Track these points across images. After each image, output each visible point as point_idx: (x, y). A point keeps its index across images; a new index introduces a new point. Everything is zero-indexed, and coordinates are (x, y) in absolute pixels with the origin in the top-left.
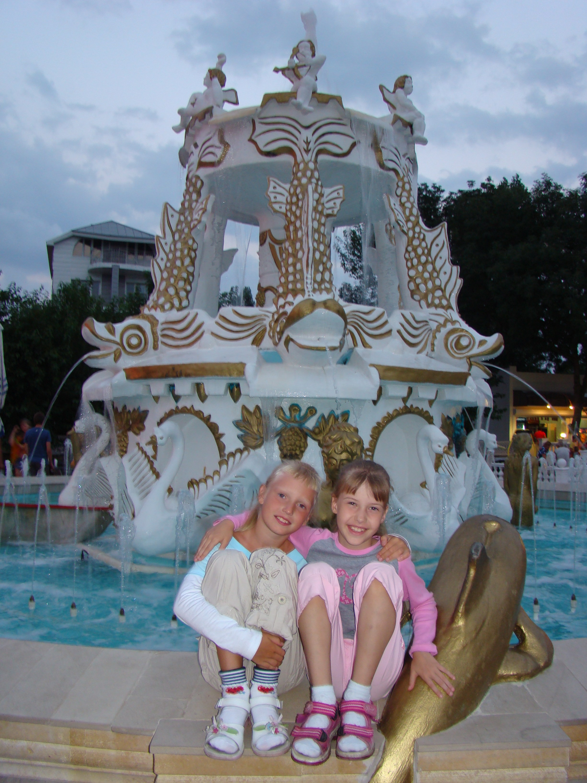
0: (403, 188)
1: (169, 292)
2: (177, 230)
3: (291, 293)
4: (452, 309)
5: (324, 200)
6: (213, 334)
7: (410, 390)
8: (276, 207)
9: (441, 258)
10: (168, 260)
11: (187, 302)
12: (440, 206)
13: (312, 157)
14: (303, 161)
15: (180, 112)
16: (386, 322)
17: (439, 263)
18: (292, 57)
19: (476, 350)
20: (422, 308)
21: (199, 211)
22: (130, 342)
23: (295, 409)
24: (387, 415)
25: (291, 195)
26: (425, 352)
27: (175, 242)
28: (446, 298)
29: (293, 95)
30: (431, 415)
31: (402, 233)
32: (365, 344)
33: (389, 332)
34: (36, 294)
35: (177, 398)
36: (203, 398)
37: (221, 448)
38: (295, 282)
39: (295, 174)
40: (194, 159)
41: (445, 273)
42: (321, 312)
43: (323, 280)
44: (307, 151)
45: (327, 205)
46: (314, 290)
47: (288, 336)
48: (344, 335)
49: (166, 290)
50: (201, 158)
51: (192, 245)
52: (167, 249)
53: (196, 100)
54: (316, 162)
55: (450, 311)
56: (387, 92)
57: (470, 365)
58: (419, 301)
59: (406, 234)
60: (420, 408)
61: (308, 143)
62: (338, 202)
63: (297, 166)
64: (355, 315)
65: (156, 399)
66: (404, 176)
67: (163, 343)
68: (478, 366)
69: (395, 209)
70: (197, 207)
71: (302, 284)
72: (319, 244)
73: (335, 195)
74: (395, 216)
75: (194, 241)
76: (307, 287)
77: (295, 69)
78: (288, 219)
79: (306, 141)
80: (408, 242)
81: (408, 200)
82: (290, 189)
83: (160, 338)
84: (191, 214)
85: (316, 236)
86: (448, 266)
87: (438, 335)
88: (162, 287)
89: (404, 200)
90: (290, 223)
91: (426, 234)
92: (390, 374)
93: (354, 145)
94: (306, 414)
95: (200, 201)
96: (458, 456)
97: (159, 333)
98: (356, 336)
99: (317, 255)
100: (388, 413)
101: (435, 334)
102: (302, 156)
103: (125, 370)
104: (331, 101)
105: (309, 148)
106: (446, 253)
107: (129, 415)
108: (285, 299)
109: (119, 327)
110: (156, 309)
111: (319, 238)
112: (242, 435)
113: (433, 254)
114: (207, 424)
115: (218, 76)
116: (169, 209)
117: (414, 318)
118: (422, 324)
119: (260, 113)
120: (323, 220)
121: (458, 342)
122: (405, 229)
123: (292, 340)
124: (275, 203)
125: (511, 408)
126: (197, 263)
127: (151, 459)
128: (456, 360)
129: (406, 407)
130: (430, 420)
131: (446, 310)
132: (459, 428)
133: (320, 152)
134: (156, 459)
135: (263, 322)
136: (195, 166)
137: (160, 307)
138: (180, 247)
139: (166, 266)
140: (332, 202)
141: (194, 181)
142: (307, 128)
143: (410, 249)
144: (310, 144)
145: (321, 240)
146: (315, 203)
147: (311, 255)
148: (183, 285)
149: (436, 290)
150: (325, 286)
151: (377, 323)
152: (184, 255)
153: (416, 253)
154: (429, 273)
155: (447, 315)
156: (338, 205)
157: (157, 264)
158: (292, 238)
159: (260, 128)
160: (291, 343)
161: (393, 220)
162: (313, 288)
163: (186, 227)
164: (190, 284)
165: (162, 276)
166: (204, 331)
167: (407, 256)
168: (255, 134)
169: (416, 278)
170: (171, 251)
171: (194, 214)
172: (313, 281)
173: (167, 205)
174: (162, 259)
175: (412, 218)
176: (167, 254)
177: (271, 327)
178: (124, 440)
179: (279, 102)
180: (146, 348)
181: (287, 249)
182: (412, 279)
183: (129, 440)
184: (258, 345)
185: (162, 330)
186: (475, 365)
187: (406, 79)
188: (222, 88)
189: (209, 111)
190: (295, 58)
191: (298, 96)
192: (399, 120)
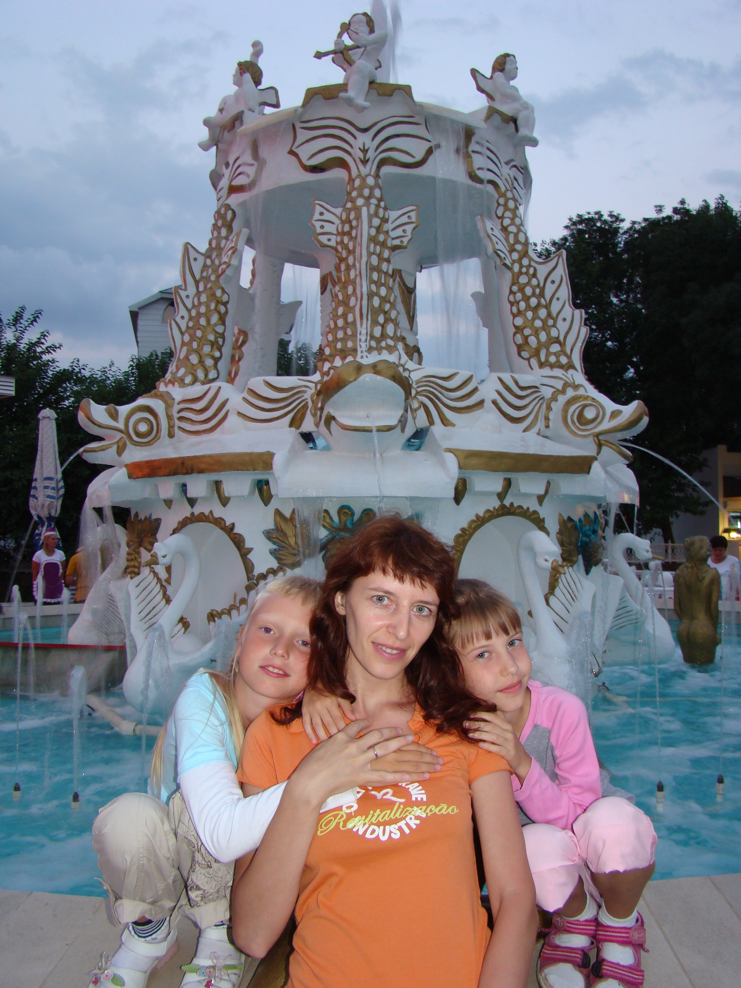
0: (505, 205)
1: (191, 361)
2: (202, 278)
3: (338, 355)
4: (575, 368)
5: (388, 226)
6: (239, 413)
7: (508, 483)
8: (323, 239)
9: (558, 299)
10: (191, 318)
11: (216, 372)
12: (620, 240)
13: (371, 170)
14: (359, 176)
15: (207, 122)
16: (475, 390)
17: (555, 308)
18: (340, 35)
19: (606, 425)
20: (532, 369)
21: (228, 251)
22: (137, 430)
23: (345, 513)
24: (475, 518)
25: (343, 222)
26: (535, 430)
27: (198, 294)
28: (566, 354)
29: (343, 87)
30: (541, 517)
31: (504, 268)
32: (445, 422)
33: (481, 403)
34: (104, 372)
35: (192, 502)
36: (224, 501)
37: (249, 567)
38: (344, 340)
39: (349, 193)
40: (224, 183)
41: (564, 320)
42: (368, 377)
43: (384, 335)
44: (365, 162)
45: (393, 234)
46: (370, 349)
47: (329, 412)
48: (406, 411)
49: (187, 358)
50: (231, 181)
51: (221, 296)
52: (189, 305)
53: (225, 104)
54: (377, 176)
55: (571, 371)
56: (483, 77)
57: (600, 446)
58: (528, 360)
59: (510, 269)
60: (525, 508)
62: (409, 228)
63: (351, 182)
64: (429, 381)
65: (168, 503)
66: (507, 190)
67: (180, 428)
68: (610, 445)
69: (493, 234)
70: (227, 246)
71: (355, 342)
72: (378, 288)
73: (404, 219)
74: (493, 244)
75: (224, 292)
76: (360, 346)
77: (345, 52)
78: (339, 255)
79: (362, 148)
80: (513, 279)
81: (512, 223)
82: (341, 214)
83: (177, 423)
84: (219, 256)
85: (375, 276)
86: (568, 310)
87: (553, 405)
88: (182, 356)
89: (507, 222)
90: (342, 260)
91: (538, 267)
92: (474, 461)
93: (430, 152)
94: (361, 519)
95: (230, 238)
96: (587, 572)
97: (176, 416)
98: (431, 410)
99: (376, 302)
100: (477, 516)
101: (550, 403)
102: (358, 168)
103: (127, 466)
104: (395, 92)
105: (367, 158)
106: (565, 292)
107: (141, 525)
108: (332, 364)
109: (124, 410)
110: (173, 384)
111: (379, 278)
112: (275, 550)
113: (548, 293)
114: (229, 536)
115: (250, 71)
116: (191, 250)
117: (516, 383)
118: (529, 391)
119: (302, 114)
120: (386, 254)
121: (581, 416)
122: (508, 262)
123: (334, 418)
124: (321, 234)
125: (721, 500)
126: (229, 320)
127: (164, 583)
128: (579, 439)
129: (503, 506)
130: (540, 524)
131: (566, 370)
132: (590, 533)
133: (383, 162)
134: (170, 584)
135: (303, 396)
136: (225, 191)
137: (179, 381)
138: (206, 300)
139: (187, 326)
140: (401, 229)
141: (223, 211)
142: (365, 130)
143: (515, 288)
144: (369, 151)
145: (383, 281)
146: (373, 232)
147: (365, 302)
148: (210, 350)
149: (552, 343)
150: (387, 344)
151: (462, 391)
152: (211, 311)
153: (524, 294)
154: (542, 320)
155: (568, 378)
156: (409, 233)
157: (177, 323)
158: (343, 280)
159: (303, 135)
160: (333, 422)
161: (490, 250)
162: (368, 347)
163: (212, 274)
164: (220, 349)
165: (183, 339)
166: (228, 411)
167: (512, 298)
168: (297, 144)
169: (524, 328)
170: (194, 306)
171: (223, 256)
172: (369, 338)
173: (189, 246)
174: (183, 317)
175: (519, 247)
176: (189, 311)
177: (313, 401)
178: (135, 558)
179: (326, 99)
180: (159, 435)
181: (337, 296)
182: (518, 330)
183: (140, 557)
184: (298, 427)
185: (179, 411)
186: (607, 445)
187: (507, 59)
188: (257, 86)
189: (238, 118)
190: (345, 38)
191: (350, 87)
192: (496, 114)
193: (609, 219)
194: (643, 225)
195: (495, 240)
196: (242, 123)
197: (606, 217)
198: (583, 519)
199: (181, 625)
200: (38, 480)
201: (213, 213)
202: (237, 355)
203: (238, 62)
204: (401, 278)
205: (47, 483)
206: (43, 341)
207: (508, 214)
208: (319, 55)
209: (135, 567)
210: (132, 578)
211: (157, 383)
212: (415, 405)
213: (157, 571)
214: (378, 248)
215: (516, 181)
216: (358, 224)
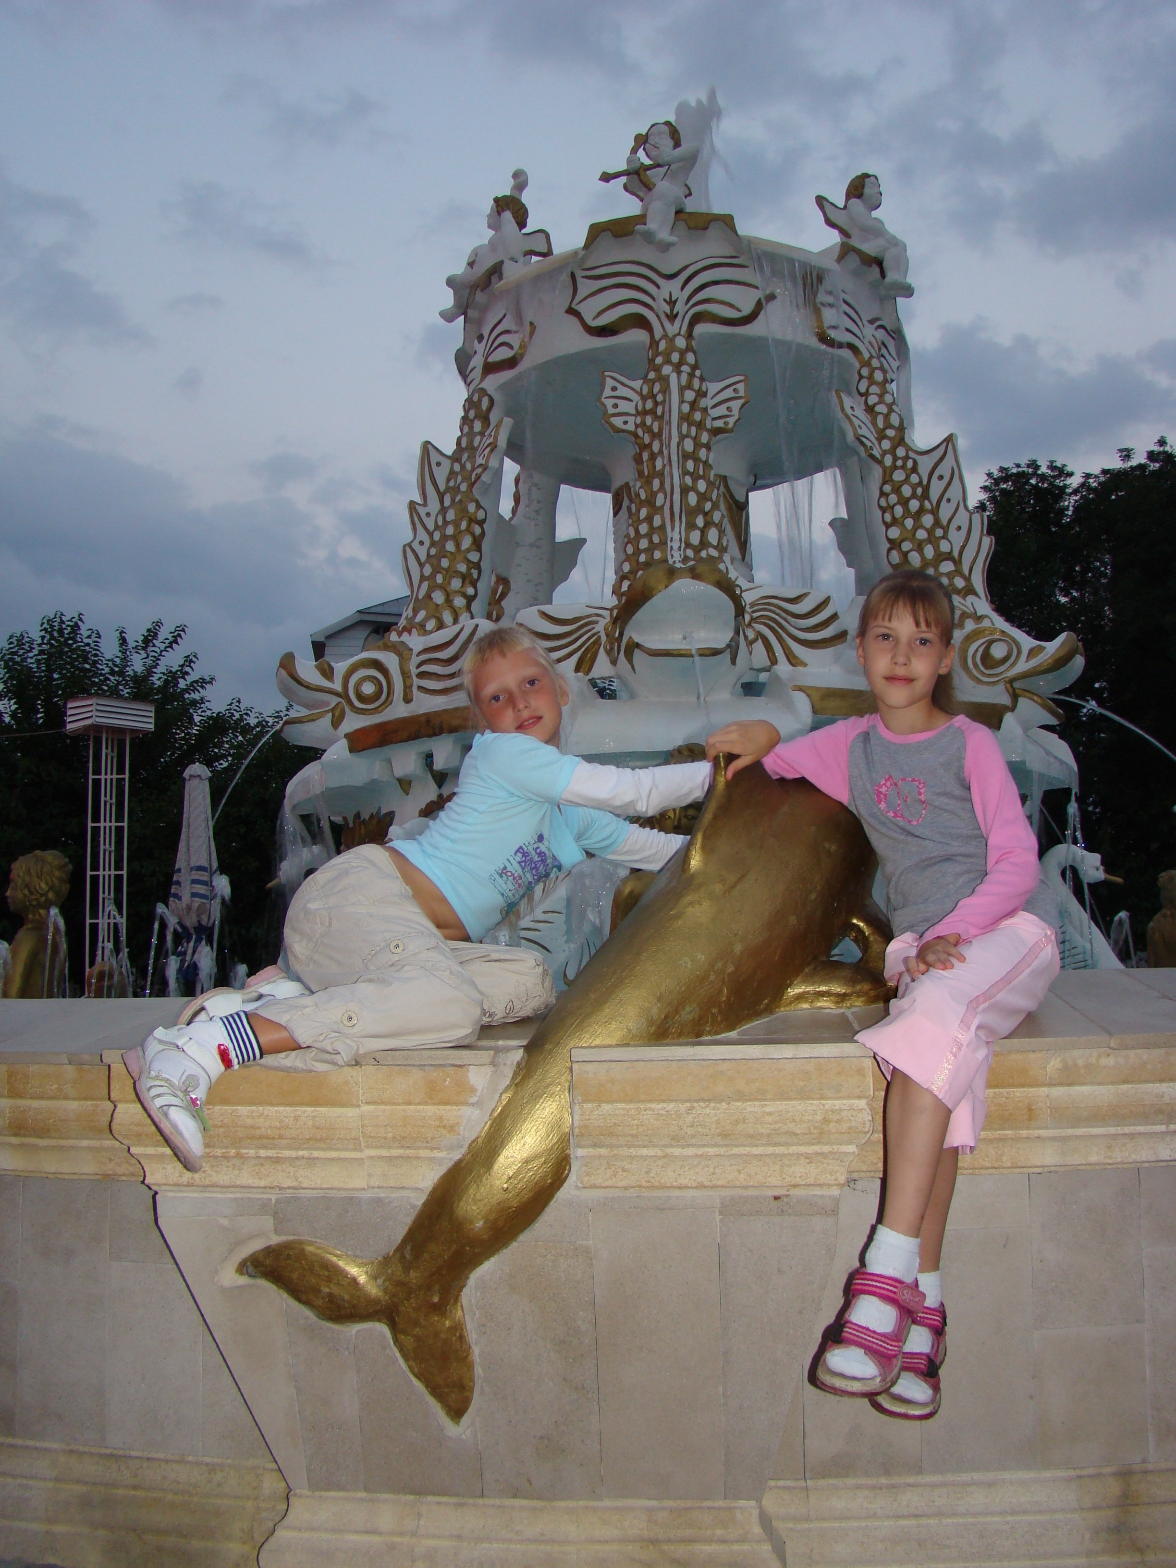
0: (870, 377)
1: (434, 600)
2: (448, 489)
4: (975, 594)
5: (706, 402)
8: (618, 422)
9: (949, 500)
10: (433, 544)
11: (469, 611)
13: (680, 328)
14: (665, 336)
15: (450, 282)
16: (835, 616)
17: (945, 512)
18: (634, 151)
19: (1022, 666)
21: (484, 450)
22: (360, 691)
25: (644, 398)
27: (443, 510)
28: (963, 576)
31: (870, 461)
32: (792, 659)
33: (841, 636)
35: (440, 779)
38: (649, 550)
39: (651, 361)
40: (477, 362)
41: (959, 528)
43: (704, 544)
44: (672, 317)
45: (714, 413)
46: (685, 560)
47: (631, 637)
48: (737, 633)
49: (428, 596)
50: (487, 358)
51: (476, 513)
52: (431, 525)
53: (477, 254)
54: (689, 336)
55: (971, 598)
56: (833, 207)
57: (1015, 697)
59: (880, 462)
61: (672, 303)
62: (736, 405)
63: (654, 347)
64: (769, 604)
65: (405, 784)
66: (872, 357)
67: (420, 688)
68: (1030, 695)
69: (853, 415)
70: (483, 443)
71: (664, 552)
72: (695, 481)
73: (729, 393)
74: (854, 428)
75: (479, 506)
76: (672, 556)
77: (641, 172)
78: (639, 441)
79: (668, 300)
80: (884, 476)
81: (881, 402)
82: (641, 389)
83: (416, 682)
84: (472, 458)
85: (690, 465)
86: (963, 516)
89: (872, 400)
90: (644, 447)
91: (918, 458)
92: (833, 703)
93: (762, 303)
95: (487, 433)
97: (414, 671)
98: (772, 643)
99: (693, 499)
102: (663, 326)
103: (347, 736)
104: (711, 224)
105: (675, 312)
106: (958, 491)
107: (363, 827)
110: (410, 633)
111: (696, 468)
113: (934, 494)
115: (511, 208)
116: (432, 452)
119: (584, 258)
120: (705, 438)
121: (986, 654)
122: (876, 453)
123: (638, 645)
124: (614, 415)
126: (485, 545)
131: (964, 598)
133: (697, 319)
135: (593, 628)
136: (478, 372)
137: (418, 628)
138: (454, 518)
139: (428, 555)
140: (724, 406)
141: (476, 398)
142: (671, 277)
143: (887, 488)
144: (678, 304)
145: (701, 473)
146: (686, 408)
147: (677, 497)
148: (461, 585)
149: (942, 561)
150: (708, 554)
151: (814, 618)
152: (461, 532)
153: (900, 495)
154: (927, 530)
155: (967, 608)
156: (736, 412)
157: (414, 551)
158: (646, 474)
159: (586, 287)
160: (637, 651)
161: (850, 437)
162: (682, 557)
163: (463, 481)
164: (474, 584)
165: (422, 572)
167: (883, 503)
168: (577, 299)
169: (903, 541)
170: (437, 527)
171: (477, 457)
172: (683, 545)
173: (429, 446)
174: (422, 543)
175: (890, 433)
176: (431, 534)
177: (607, 635)
179: (616, 236)
180: (390, 698)
181: (638, 495)
182: (894, 544)
184: (587, 673)
185: (418, 666)
186: (1025, 697)
187: (867, 180)
188: (520, 230)
189: (496, 270)
190: (641, 153)
191: (649, 219)
192: (853, 253)
193: (1049, 473)
194: (1102, 479)
195: (857, 422)
196: (501, 278)
197: (1044, 469)
200: (183, 871)
201: (462, 402)
202: (495, 612)
203: (494, 197)
204: (727, 486)
205: (196, 875)
206: (188, 669)
207: (874, 389)
208: (606, 178)
211: (387, 633)
212: (751, 635)
214: (693, 430)
215: (886, 347)
216: (665, 397)
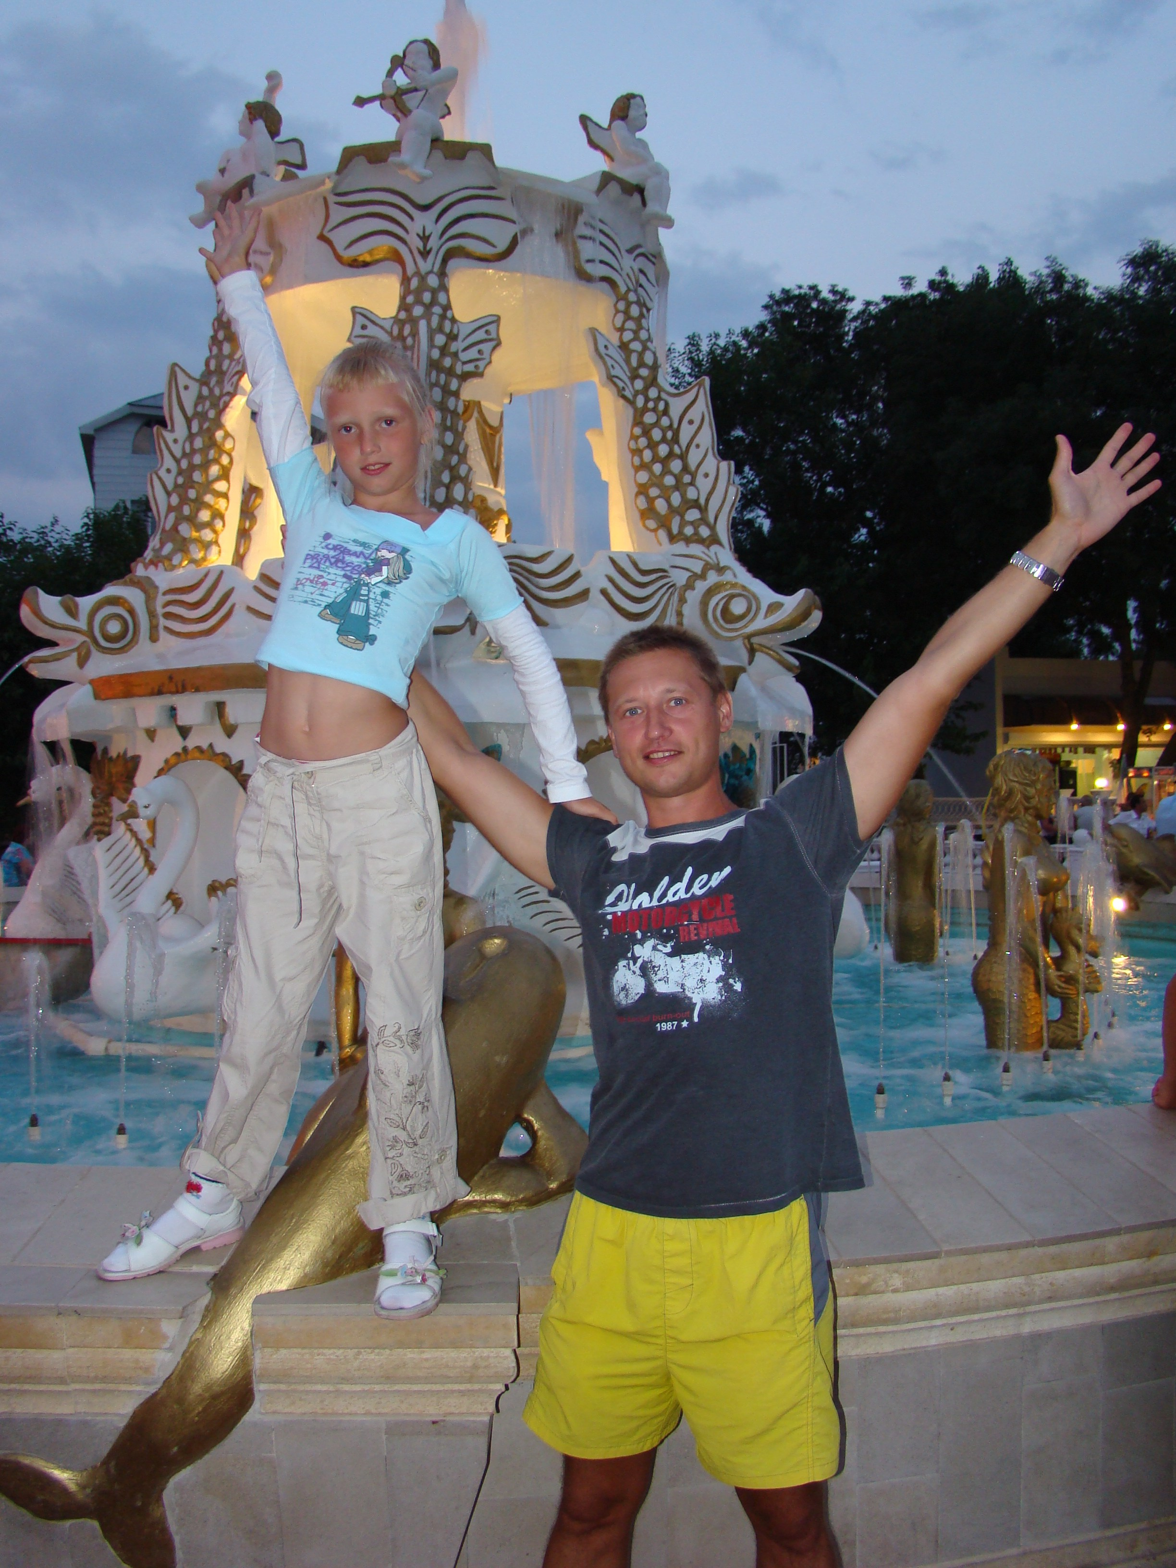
0: (626, 313)
1: (181, 533)
2: (196, 414)
4: (719, 543)
5: (457, 346)
6: (249, 609)
9: (698, 446)
10: (180, 472)
11: (217, 550)
12: (846, 329)
13: (434, 264)
14: (417, 273)
15: (201, 188)
16: (577, 575)
17: (694, 458)
18: (390, 73)
19: (760, 623)
20: (660, 544)
21: (234, 375)
22: (105, 632)
27: (191, 437)
28: (708, 525)
29: (394, 147)
31: (622, 402)
33: (584, 595)
34: (43, 534)
35: (184, 732)
36: (230, 731)
39: (402, 300)
41: (707, 475)
43: (449, 501)
44: (425, 254)
45: (464, 356)
49: (175, 528)
51: (223, 441)
52: (177, 452)
53: (228, 161)
54: (442, 273)
55: (715, 548)
56: (597, 128)
57: (752, 652)
58: (655, 532)
59: (632, 403)
61: (425, 238)
62: (487, 347)
63: (407, 282)
65: (151, 734)
66: (629, 290)
67: (167, 629)
68: (768, 651)
69: (607, 355)
70: (231, 368)
72: (442, 433)
73: (481, 335)
74: (607, 370)
75: (227, 434)
77: (398, 96)
79: (421, 234)
80: (636, 418)
81: (636, 338)
82: (392, 328)
83: (163, 622)
84: (220, 383)
86: (711, 463)
87: (689, 595)
88: (169, 525)
89: (628, 336)
91: (671, 400)
93: (516, 239)
97: (160, 611)
99: (439, 453)
101: (684, 593)
102: (415, 262)
103: (92, 682)
104: (469, 153)
105: (428, 248)
106: (707, 437)
107: (112, 766)
109: (86, 602)
110: (156, 566)
111: (444, 420)
113: (684, 439)
114: (236, 777)
115: (264, 115)
116: (181, 375)
117: (635, 565)
118: (653, 576)
119: (337, 183)
120: (454, 385)
121: (725, 611)
122: (628, 394)
125: (1000, 730)
127: (146, 845)
128: (723, 643)
131: (708, 547)
133: (449, 255)
134: (154, 846)
137: (164, 561)
138: (201, 446)
139: (175, 483)
140: (476, 349)
142: (426, 208)
143: (638, 431)
144: (431, 239)
145: (449, 423)
146: (436, 354)
148: (208, 517)
149: (688, 509)
151: (557, 577)
152: (208, 462)
153: (650, 439)
154: (675, 476)
155: (710, 557)
156: (487, 355)
157: (160, 479)
159: (339, 214)
161: (603, 378)
163: (211, 408)
164: (221, 516)
165: (169, 502)
166: (233, 606)
167: (633, 445)
168: (330, 226)
169: (650, 487)
170: (185, 455)
171: (226, 382)
173: (177, 368)
174: (169, 471)
175: (644, 372)
176: (178, 461)
178: (105, 811)
179: (370, 162)
180: (136, 639)
182: (642, 489)
183: (111, 811)
185: (165, 606)
186: (762, 652)
187: (632, 101)
188: (273, 138)
189: (247, 185)
190: (398, 75)
191: (404, 147)
192: (613, 182)
193: (831, 297)
194: (883, 306)
195: (610, 362)
196: (252, 192)
197: (825, 294)
198: (730, 754)
199: (170, 902)
201: (212, 321)
202: (248, 524)
203: (246, 102)
204: (481, 412)
207: (630, 325)
208: (361, 102)
209: (104, 824)
210: (99, 840)
211: (133, 565)
213: (135, 828)
214: (443, 377)
215: (645, 274)
216: (414, 341)
